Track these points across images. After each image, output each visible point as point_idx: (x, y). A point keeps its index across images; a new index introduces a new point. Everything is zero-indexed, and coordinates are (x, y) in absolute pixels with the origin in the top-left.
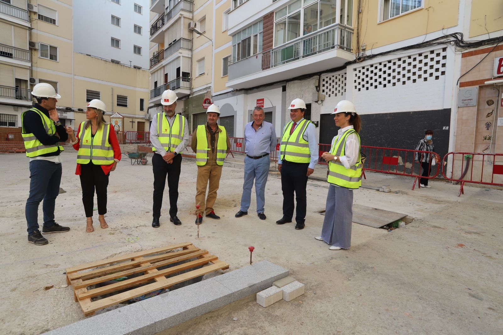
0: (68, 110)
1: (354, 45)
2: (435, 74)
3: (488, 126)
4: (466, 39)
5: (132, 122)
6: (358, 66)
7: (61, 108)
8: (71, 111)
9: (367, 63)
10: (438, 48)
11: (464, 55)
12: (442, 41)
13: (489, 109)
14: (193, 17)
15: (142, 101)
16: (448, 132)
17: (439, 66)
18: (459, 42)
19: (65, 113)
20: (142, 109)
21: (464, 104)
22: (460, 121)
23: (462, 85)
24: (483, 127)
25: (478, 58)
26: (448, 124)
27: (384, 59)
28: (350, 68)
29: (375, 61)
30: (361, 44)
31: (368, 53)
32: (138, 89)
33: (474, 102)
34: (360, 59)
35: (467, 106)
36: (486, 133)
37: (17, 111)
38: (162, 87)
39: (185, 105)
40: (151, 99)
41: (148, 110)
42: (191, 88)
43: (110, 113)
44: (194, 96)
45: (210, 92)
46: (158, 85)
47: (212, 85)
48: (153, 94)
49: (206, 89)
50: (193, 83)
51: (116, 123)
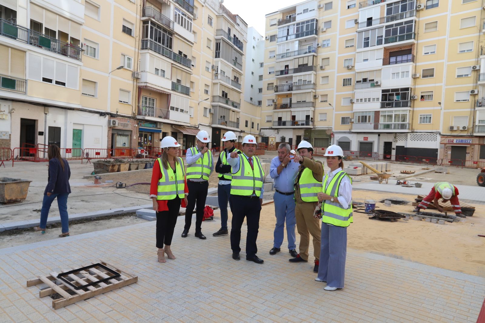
1: (411, 128)
2: (434, 140)
3: (446, 153)
4: (442, 133)
6: (412, 134)
9: (415, 134)
10: (435, 134)
11: (441, 137)
12: (436, 133)
13: (446, 149)
14: (316, 92)
15: (258, 124)
16: (437, 154)
17: (435, 138)
18: (440, 134)
20: (258, 129)
21: (441, 148)
22: (440, 152)
23: (441, 144)
24: (445, 153)
25: (444, 138)
26: (437, 152)
27: (420, 134)
28: (409, 134)
29: (417, 134)
30: (413, 128)
31: (415, 131)
32: (257, 118)
33: (443, 148)
34: (413, 132)
35: (442, 148)
36: (445, 154)
38: (288, 121)
39: (305, 132)
40: (273, 125)
41: (260, 130)
42: (313, 125)
43: (250, 132)
44: (316, 129)
45: (331, 130)
46: (283, 120)
47: (333, 127)
48: (277, 124)
49: (328, 128)
50: (316, 123)
51: (272, 140)
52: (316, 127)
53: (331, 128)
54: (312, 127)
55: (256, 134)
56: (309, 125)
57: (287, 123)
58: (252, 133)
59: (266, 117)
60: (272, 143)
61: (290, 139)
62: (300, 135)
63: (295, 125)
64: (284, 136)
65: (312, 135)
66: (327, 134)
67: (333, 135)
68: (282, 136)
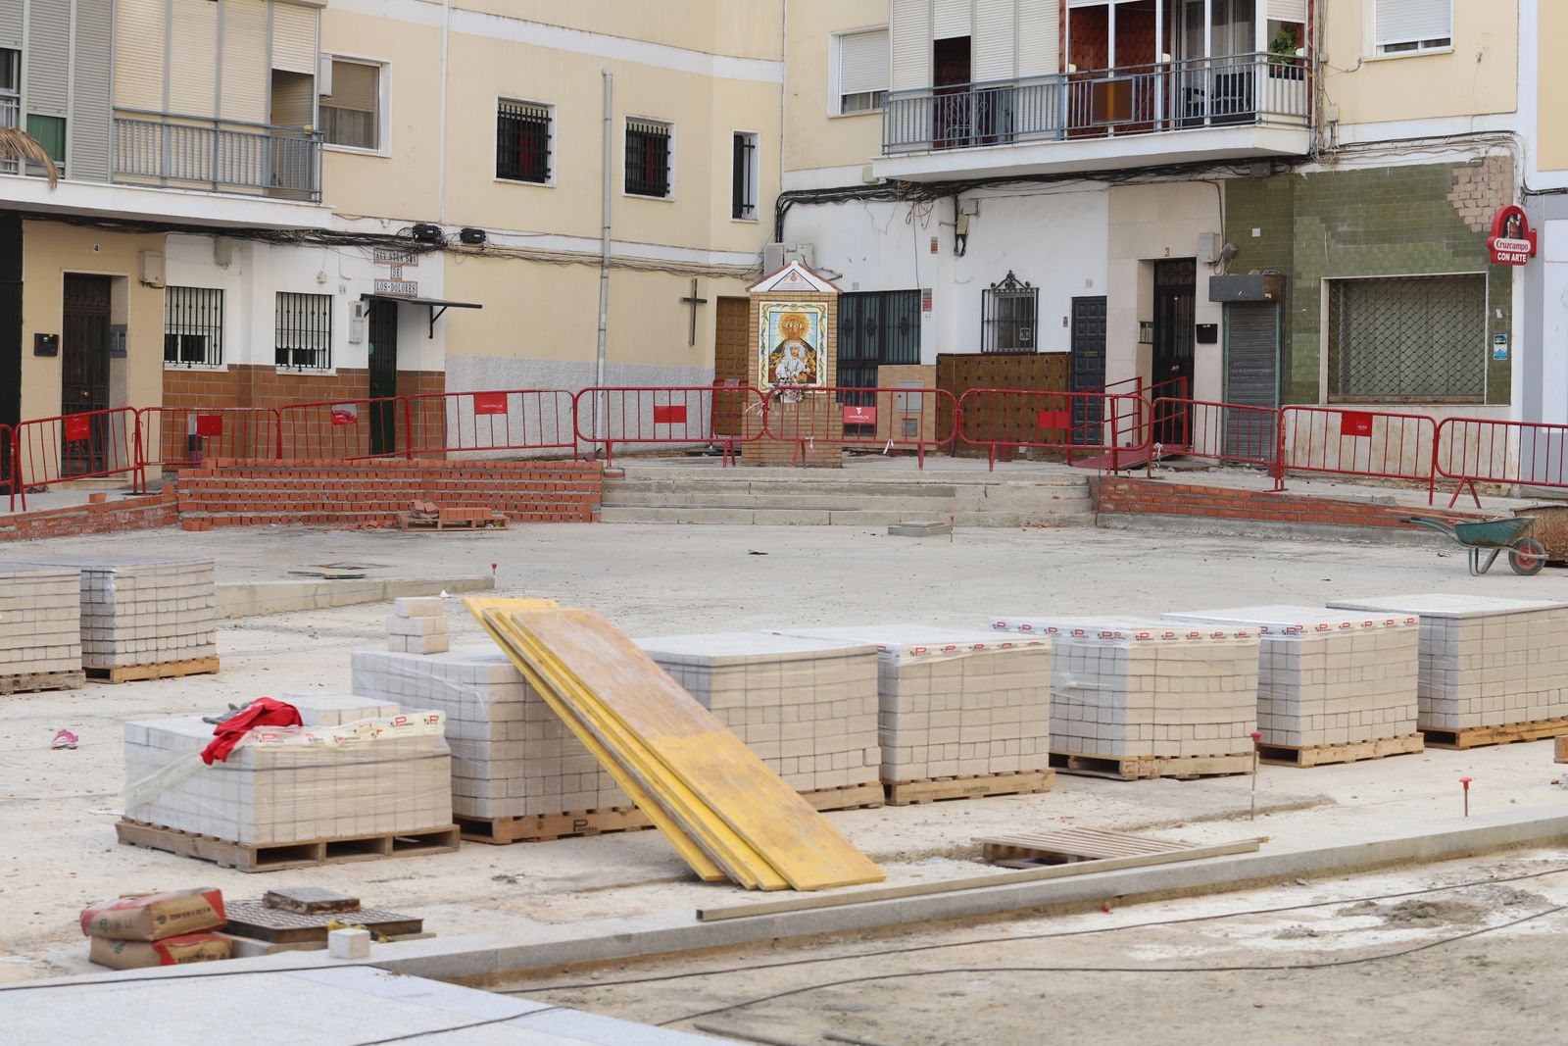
0: (426, 239)
5: (694, 301)
7: (393, 229)
8: (436, 249)
15: (742, 145)
19: (411, 263)
20: (740, 207)
32: (722, 67)
37: (222, 262)
38: (1038, 86)
39: (1235, 215)
40: (889, 149)
41: (780, 216)
42: (1312, 118)
43: (594, 248)
44: (1344, 167)
45: (1507, 165)
46: (985, 70)
47: (1525, 125)
48: (921, 122)
49: (1467, 139)
50: (1338, 91)
51: (793, 332)
52: (1344, 136)
53: (1504, 137)
54: (1293, 142)
55: (714, 259)
56: (1249, 118)
57: (1026, 113)
58: (617, 251)
59: (834, 51)
60: (791, 366)
61: (1078, 303)
62: (1177, 253)
63: (1100, 132)
64: (1022, 278)
65: (1300, 246)
66: (1458, 225)
67: (1523, 232)
68: (999, 277)
